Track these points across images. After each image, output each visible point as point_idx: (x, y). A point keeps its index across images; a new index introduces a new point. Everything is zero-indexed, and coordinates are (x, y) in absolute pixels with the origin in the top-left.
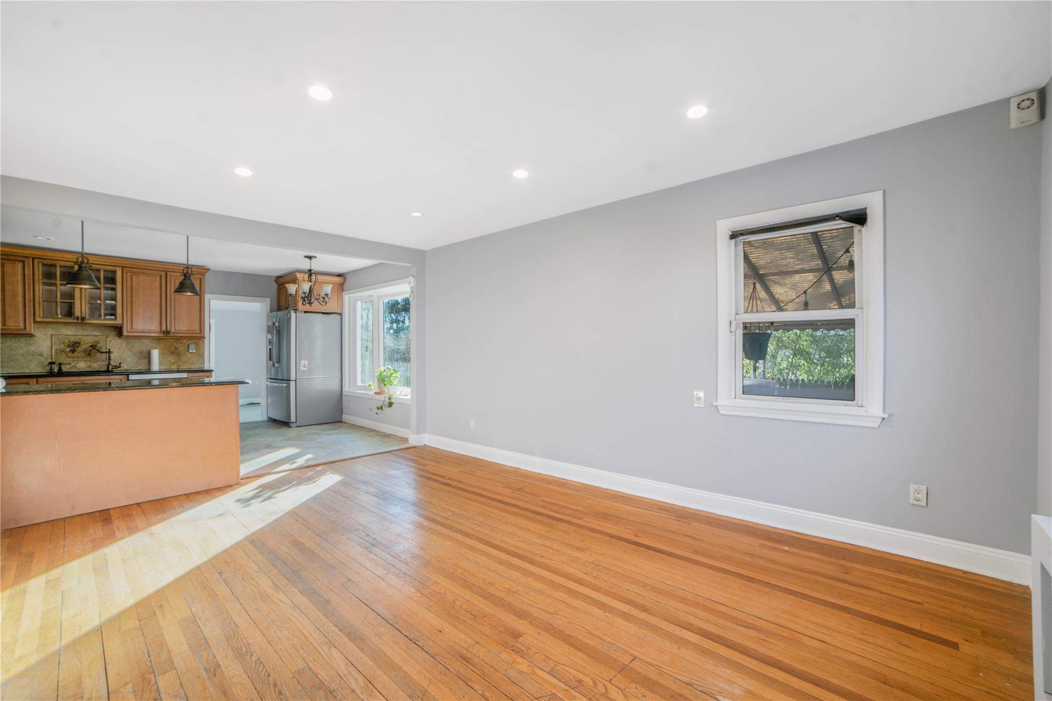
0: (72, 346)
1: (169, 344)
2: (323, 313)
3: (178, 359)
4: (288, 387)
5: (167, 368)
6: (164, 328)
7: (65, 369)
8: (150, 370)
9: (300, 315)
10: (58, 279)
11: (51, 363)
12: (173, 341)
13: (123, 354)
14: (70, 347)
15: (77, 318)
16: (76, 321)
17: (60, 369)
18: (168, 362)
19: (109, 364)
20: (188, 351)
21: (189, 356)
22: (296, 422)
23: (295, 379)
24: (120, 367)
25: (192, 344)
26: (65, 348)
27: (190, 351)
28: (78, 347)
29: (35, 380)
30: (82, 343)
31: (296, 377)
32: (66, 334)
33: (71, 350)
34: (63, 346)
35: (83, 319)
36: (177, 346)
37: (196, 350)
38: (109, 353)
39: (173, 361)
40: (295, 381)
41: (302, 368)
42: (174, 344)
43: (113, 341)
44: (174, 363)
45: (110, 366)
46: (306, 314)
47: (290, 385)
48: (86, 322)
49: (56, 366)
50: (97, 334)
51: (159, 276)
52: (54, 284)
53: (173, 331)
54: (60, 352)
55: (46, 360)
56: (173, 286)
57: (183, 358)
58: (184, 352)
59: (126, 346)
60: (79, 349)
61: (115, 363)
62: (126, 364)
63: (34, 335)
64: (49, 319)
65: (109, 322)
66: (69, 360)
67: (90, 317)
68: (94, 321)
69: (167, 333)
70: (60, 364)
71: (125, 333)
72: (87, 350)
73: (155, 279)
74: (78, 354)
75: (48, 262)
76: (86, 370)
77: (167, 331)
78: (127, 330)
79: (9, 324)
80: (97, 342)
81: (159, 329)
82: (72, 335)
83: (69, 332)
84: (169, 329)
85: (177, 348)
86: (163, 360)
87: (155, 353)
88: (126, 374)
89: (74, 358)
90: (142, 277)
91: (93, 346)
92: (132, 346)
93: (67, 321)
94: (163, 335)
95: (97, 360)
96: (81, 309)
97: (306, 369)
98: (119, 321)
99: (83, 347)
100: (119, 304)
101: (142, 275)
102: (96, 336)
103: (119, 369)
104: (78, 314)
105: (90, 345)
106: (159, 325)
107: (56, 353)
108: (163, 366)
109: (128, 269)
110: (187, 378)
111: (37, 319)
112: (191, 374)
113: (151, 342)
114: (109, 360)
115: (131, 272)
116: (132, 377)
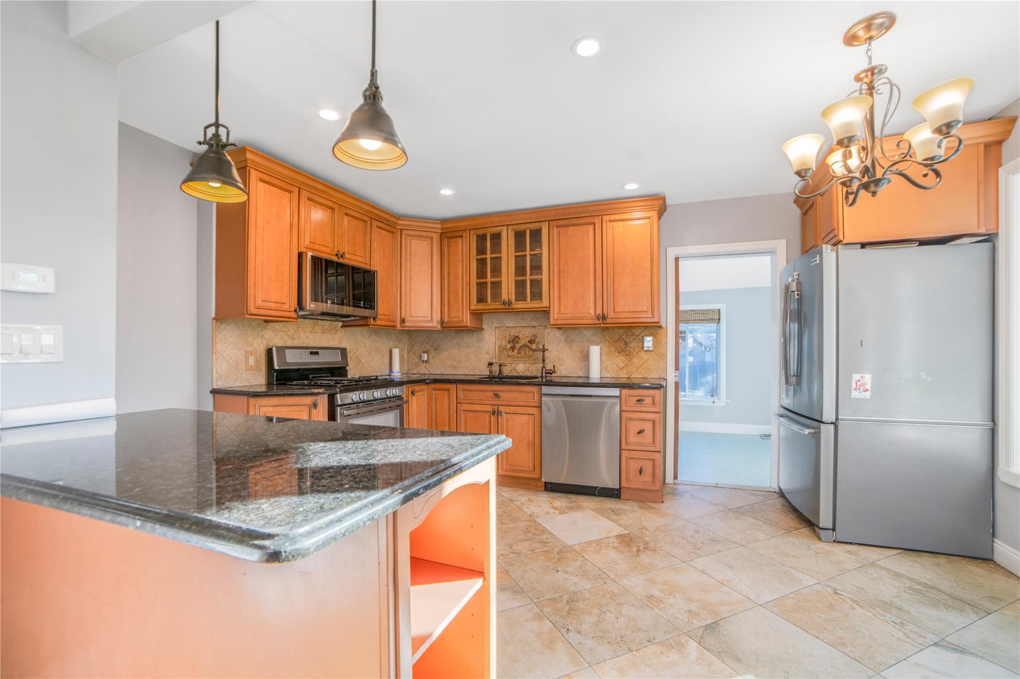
0: (513, 341)
1: (617, 337)
3: (628, 363)
4: (817, 436)
5: (617, 377)
6: (597, 313)
7: (507, 371)
8: (588, 379)
9: (849, 255)
10: (489, 252)
11: (490, 364)
12: (623, 331)
13: (562, 353)
14: (511, 343)
15: (504, 303)
16: (503, 307)
17: (500, 373)
18: (615, 366)
19: (544, 367)
20: (642, 347)
21: (645, 356)
22: (834, 530)
23: (834, 420)
24: (554, 372)
25: (647, 334)
26: (506, 344)
27: (645, 347)
28: (517, 342)
30: (521, 337)
31: (836, 414)
32: (507, 326)
33: (511, 348)
34: (504, 342)
35: (510, 303)
36: (627, 340)
37: (654, 347)
38: (543, 351)
39: (621, 366)
40: (835, 424)
41: (855, 394)
42: (623, 337)
43: (551, 334)
44: (623, 368)
45: (544, 369)
46: (868, 251)
47: (820, 433)
48: (513, 307)
49: (496, 368)
50: (535, 324)
51: (593, 226)
52: (486, 259)
53: (611, 314)
54: (502, 349)
55: (486, 359)
56: (610, 238)
57: (635, 360)
58: (637, 350)
59: (566, 341)
60: (518, 346)
61: (549, 366)
62: (561, 368)
63: (481, 329)
64: (481, 306)
65: (535, 305)
66: (510, 360)
67: (516, 301)
68: (520, 305)
69: (604, 317)
70: (500, 366)
71: (552, 322)
72: (525, 346)
73: (588, 231)
74: (516, 351)
75: (481, 232)
76: (524, 374)
77: (603, 315)
78: (554, 315)
79: (452, 315)
80: (535, 336)
81: (592, 312)
82: (513, 327)
83: (510, 324)
84: (605, 312)
85: (626, 343)
86: (608, 363)
87: (595, 351)
88: (540, 385)
89: (514, 357)
90: (571, 231)
91: (530, 342)
92: (572, 341)
93: (498, 306)
94: (601, 321)
95: (535, 362)
96: (508, 290)
97: (868, 395)
98: (545, 303)
99: (522, 343)
100: (545, 277)
101: (572, 228)
102: (534, 327)
103: (553, 375)
104: (504, 296)
105: (528, 339)
106: (592, 305)
107: (499, 351)
108: (608, 372)
109: (555, 223)
110: (620, 397)
111: (473, 307)
112: (626, 392)
113: (588, 333)
114: (544, 361)
115: (558, 227)
116: (545, 390)
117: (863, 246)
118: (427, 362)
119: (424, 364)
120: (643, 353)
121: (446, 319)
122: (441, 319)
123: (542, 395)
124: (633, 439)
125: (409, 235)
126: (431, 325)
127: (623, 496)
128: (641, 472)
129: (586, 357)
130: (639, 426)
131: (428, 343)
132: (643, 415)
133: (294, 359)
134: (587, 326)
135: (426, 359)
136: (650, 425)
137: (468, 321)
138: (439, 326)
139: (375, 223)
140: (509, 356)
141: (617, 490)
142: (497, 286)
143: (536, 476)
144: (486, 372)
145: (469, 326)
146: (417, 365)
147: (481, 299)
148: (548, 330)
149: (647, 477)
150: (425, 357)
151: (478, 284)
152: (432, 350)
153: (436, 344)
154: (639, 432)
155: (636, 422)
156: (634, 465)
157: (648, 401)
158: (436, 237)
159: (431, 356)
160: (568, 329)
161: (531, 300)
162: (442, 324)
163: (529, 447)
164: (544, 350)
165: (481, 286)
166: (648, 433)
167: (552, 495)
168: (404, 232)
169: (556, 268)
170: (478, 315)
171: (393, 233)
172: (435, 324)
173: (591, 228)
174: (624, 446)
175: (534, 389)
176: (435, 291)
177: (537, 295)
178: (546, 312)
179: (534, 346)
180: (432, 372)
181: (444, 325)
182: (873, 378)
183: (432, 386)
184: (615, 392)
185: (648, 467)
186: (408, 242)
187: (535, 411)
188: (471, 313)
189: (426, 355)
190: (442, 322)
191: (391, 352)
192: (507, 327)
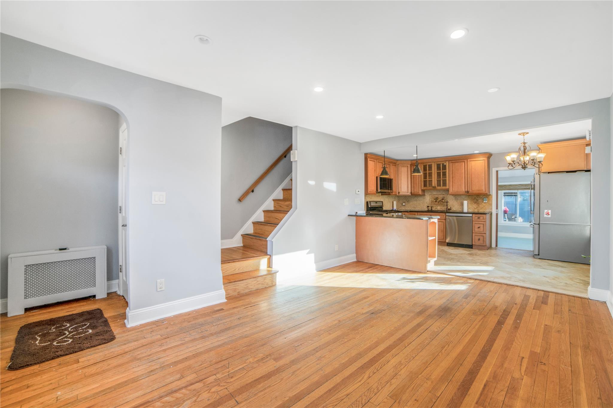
0: (436, 199)
1: (473, 198)
2: (567, 172)
3: (478, 206)
5: (472, 211)
6: (466, 190)
7: (434, 209)
8: (463, 211)
9: (543, 175)
10: (428, 170)
11: (428, 207)
12: (475, 196)
15: (433, 187)
17: (431, 209)
18: (473, 208)
19: (447, 208)
20: (483, 202)
22: (539, 255)
24: (451, 209)
25: (485, 197)
26: (433, 200)
27: (484, 202)
28: (437, 199)
29: (417, 213)
30: (439, 198)
31: (540, 221)
33: (435, 201)
35: (435, 187)
36: (477, 199)
37: (488, 201)
39: (475, 207)
40: (539, 224)
41: (545, 216)
42: (476, 198)
43: (450, 197)
44: (476, 208)
46: (550, 174)
48: (436, 188)
49: (430, 208)
50: (444, 193)
51: (464, 162)
52: (427, 173)
53: (471, 191)
54: (432, 202)
55: (426, 205)
56: (470, 166)
57: (480, 206)
58: (481, 202)
59: (455, 199)
60: (438, 201)
61: (449, 207)
62: (453, 208)
63: (425, 195)
64: (425, 188)
65: (444, 188)
66: (435, 205)
67: (437, 186)
68: (439, 188)
69: (468, 192)
70: (431, 207)
71: (450, 193)
72: (440, 201)
73: (462, 164)
74: (437, 203)
75: (425, 164)
76: (440, 210)
77: (468, 191)
78: (451, 191)
79: (415, 190)
80: (444, 197)
81: (464, 190)
82: (436, 194)
83: (435, 193)
84: (468, 190)
85: (477, 200)
86: (470, 207)
87: (465, 203)
88: (445, 213)
89: (436, 204)
90: (457, 164)
91: (442, 199)
92: (457, 199)
93: (431, 188)
94: (467, 193)
95: (444, 206)
96: (434, 183)
97: (550, 216)
98: (447, 187)
99: (439, 200)
100: (447, 179)
101: (456, 163)
102: (444, 194)
103: (451, 210)
104: (433, 185)
105: (442, 198)
106: (464, 188)
107: (431, 202)
108: (470, 210)
109: (451, 161)
110: (472, 217)
111: (422, 188)
112: (474, 215)
113: (463, 197)
114: (447, 206)
115: (452, 163)
116: (447, 214)
117: (549, 173)
118: (405, 206)
119: (404, 207)
120: (483, 203)
121: (413, 192)
122: (411, 192)
123: (446, 216)
124: (476, 230)
125: (401, 166)
126: (407, 194)
127: (473, 247)
128: (479, 240)
129: (462, 204)
130: (479, 225)
131: (405, 200)
132: (480, 222)
133: (373, 204)
134: (463, 195)
135: (404, 205)
136: (482, 225)
137: (420, 193)
138: (410, 194)
139: (391, 164)
140: (434, 204)
141: (471, 245)
142: (431, 181)
143: (444, 241)
144: (426, 209)
145: (421, 194)
146: (401, 207)
147: (425, 185)
148: (449, 196)
149: (481, 241)
150: (404, 204)
151: (424, 181)
152: (406, 202)
153: (408, 200)
154: (478, 228)
155: (478, 225)
156: (477, 238)
157: (481, 218)
158: (409, 166)
159: (406, 204)
160: (456, 196)
161: (443, 186)
162: (411, 194)
163: (442, 232)
164: (447, 202)
165: (425, 182)
166: (482, 228)
167: (449, 247)
168: (399, 165)
169: (451, 176)
170: (423, 191)
171: (396, 166)
172: (409, 194)
173: (463, 163)
174: (473, 232)
175: (444, 214)
176: (409, 183)
177: (445, 184)
178: (448, 190)
179: (444, 201)
180: (406, 209)
181: (412, 194)
182: (551, 211)
183: (409, 213)
184: (471, 215)
185: (481, 238)
186: (400, 168)
187: (444, 221)
188: (421, 190)
189: (404, 203)
190: (411, 193)
191: (393, 203)
192: (434, 194)
